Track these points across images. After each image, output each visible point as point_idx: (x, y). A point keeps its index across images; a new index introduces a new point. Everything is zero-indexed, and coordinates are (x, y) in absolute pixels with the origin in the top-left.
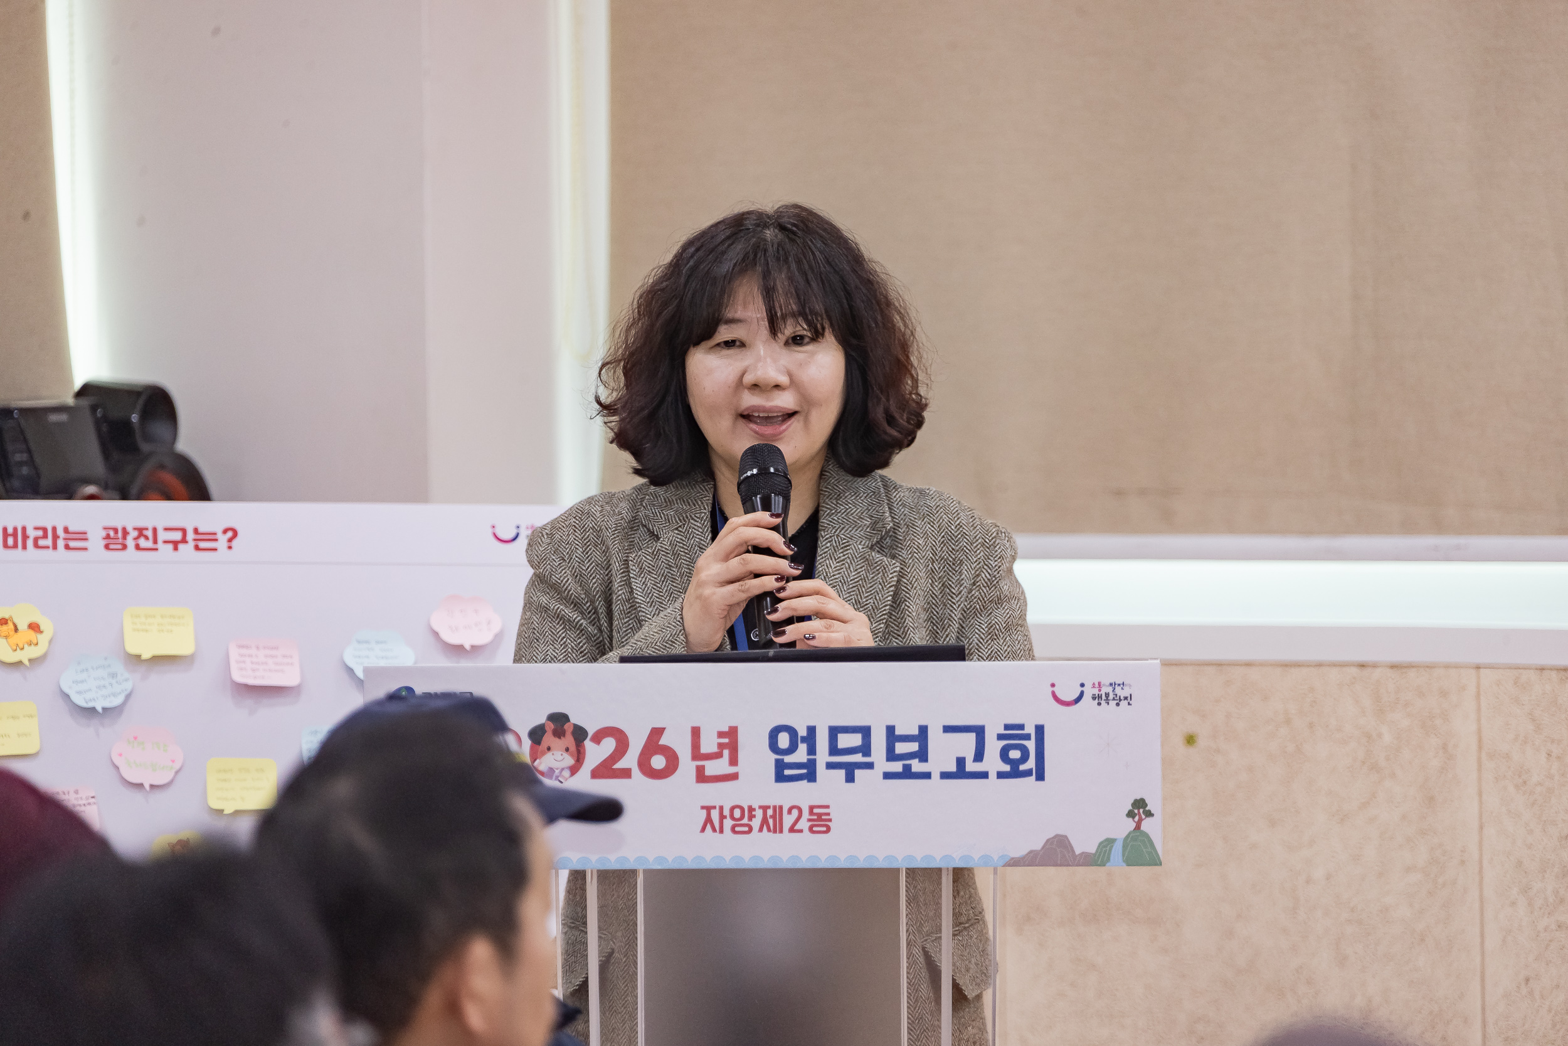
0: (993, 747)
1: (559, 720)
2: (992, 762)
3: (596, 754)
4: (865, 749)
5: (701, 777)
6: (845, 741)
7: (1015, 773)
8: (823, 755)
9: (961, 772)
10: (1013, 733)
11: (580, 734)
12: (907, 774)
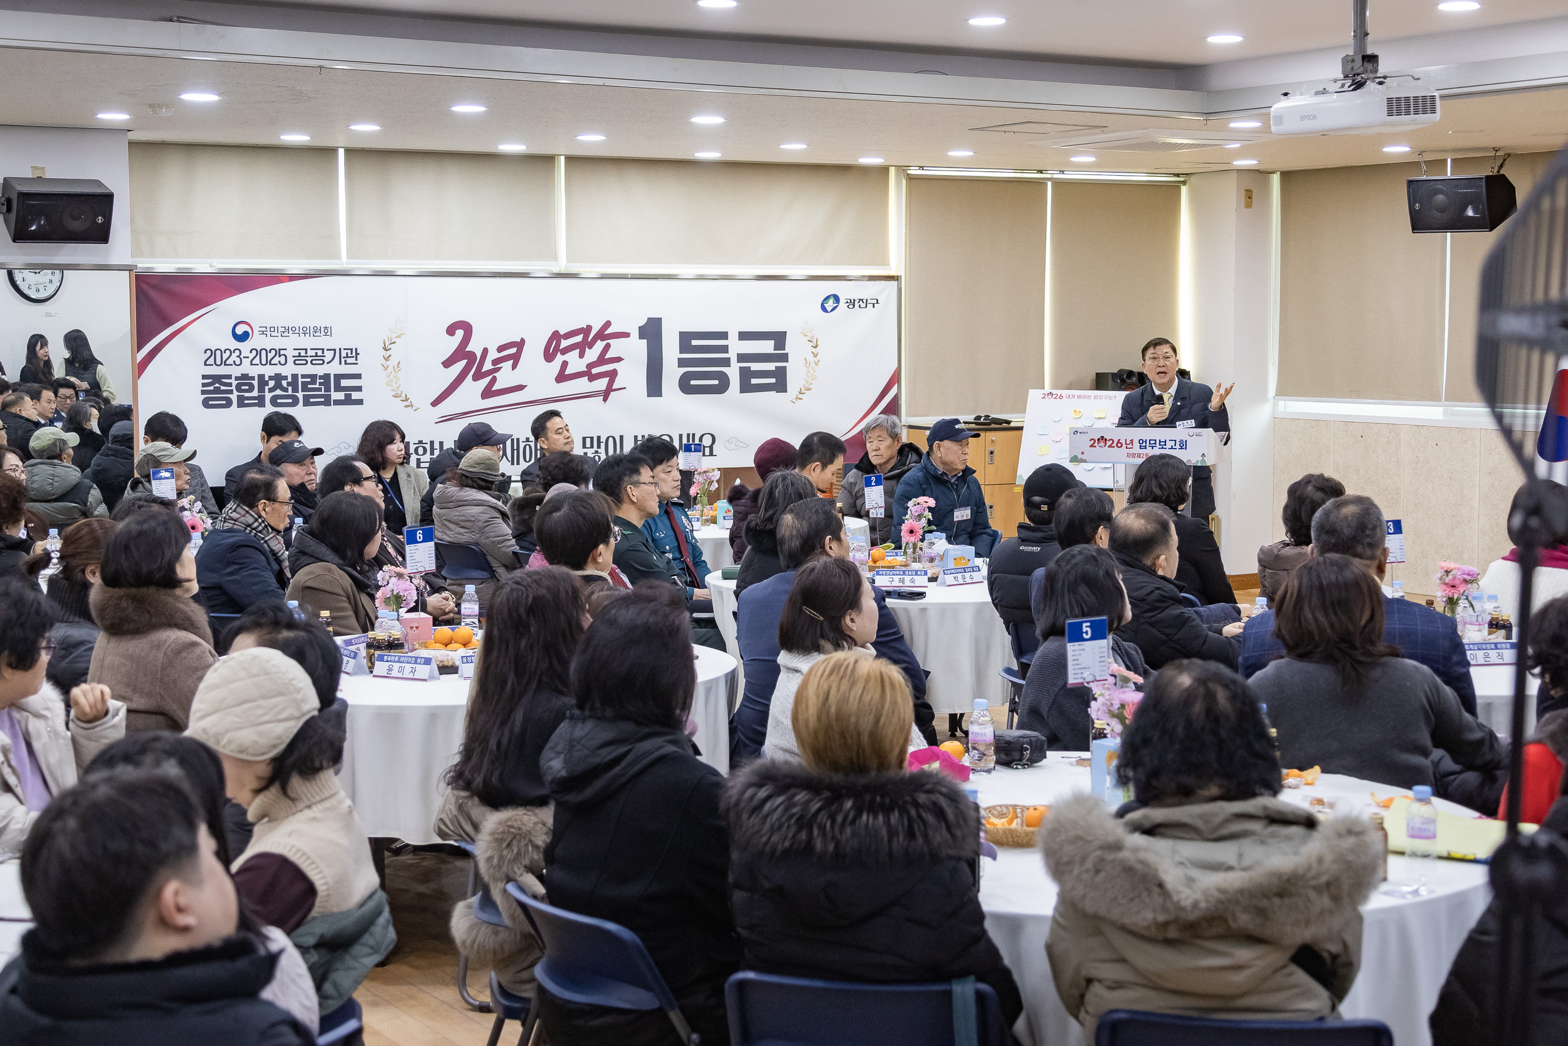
0: (1178, 444)
1: (1102, 437)
2: (1178, 446)
3: (1109, 443)
4: (1155, 444)
5: (1127, 448)
6: (1152, 442)
7: (1182, 448)
8: (1148, 444)
9: (1172, 448)
10: (1181, 441)
11: (1106, 440)
12: (1163, 448)
